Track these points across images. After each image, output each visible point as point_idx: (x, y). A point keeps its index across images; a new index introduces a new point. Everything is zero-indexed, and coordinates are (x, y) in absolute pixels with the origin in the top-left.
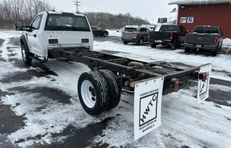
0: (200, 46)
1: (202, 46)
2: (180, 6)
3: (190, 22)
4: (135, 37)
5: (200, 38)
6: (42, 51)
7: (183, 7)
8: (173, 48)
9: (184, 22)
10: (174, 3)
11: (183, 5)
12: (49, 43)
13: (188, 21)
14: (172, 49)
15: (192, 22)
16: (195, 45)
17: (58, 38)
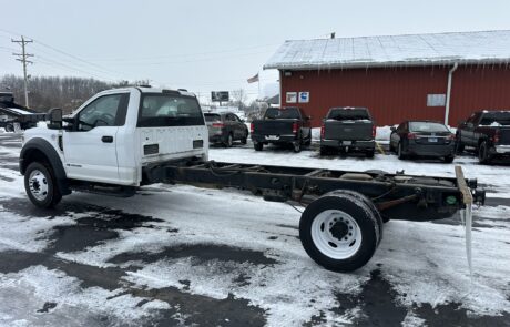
0: (349, 143)
1: (353, 142)
2: (283, 72)
3: (304, 101)
4: (220, 132)
5: (347, 130)
6: (131, 171)
7: (289, 74)
8: (297, 148)
9: (293, 100)
10: (274, 67)
11: (288, 71)
12: (145, 153)
13: (300, 100)
14: (296, 152)
15: (307, 100)
16: (341, 141)
17: (159, 142)
